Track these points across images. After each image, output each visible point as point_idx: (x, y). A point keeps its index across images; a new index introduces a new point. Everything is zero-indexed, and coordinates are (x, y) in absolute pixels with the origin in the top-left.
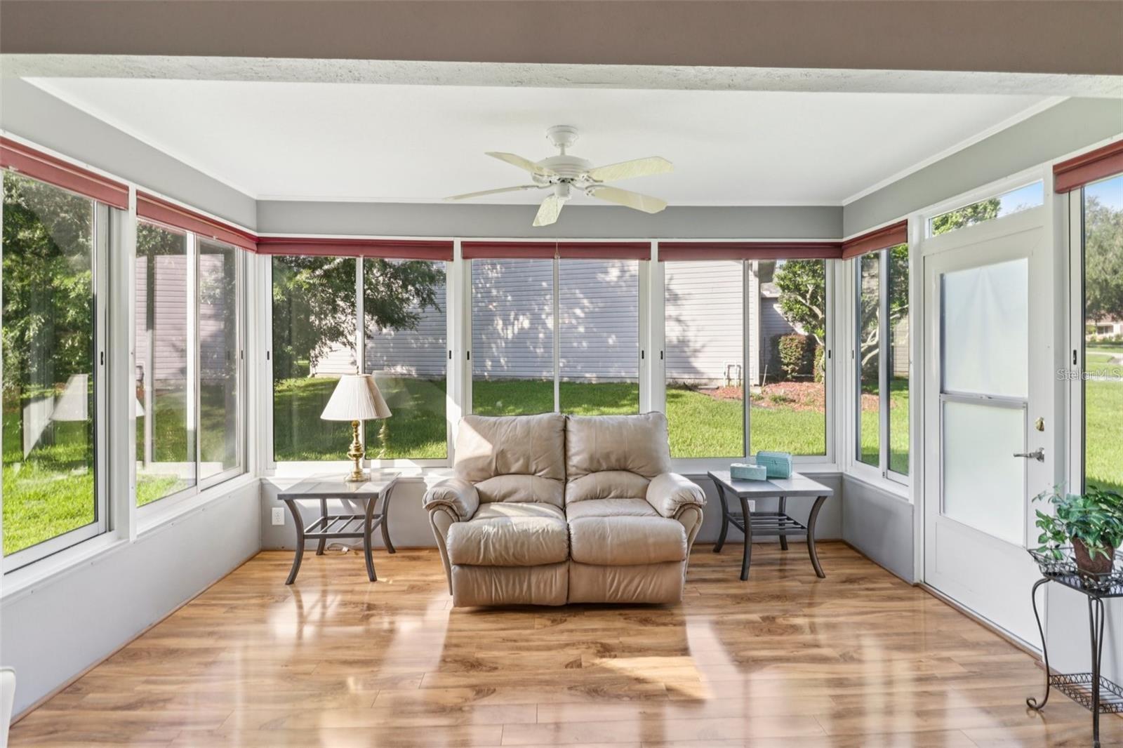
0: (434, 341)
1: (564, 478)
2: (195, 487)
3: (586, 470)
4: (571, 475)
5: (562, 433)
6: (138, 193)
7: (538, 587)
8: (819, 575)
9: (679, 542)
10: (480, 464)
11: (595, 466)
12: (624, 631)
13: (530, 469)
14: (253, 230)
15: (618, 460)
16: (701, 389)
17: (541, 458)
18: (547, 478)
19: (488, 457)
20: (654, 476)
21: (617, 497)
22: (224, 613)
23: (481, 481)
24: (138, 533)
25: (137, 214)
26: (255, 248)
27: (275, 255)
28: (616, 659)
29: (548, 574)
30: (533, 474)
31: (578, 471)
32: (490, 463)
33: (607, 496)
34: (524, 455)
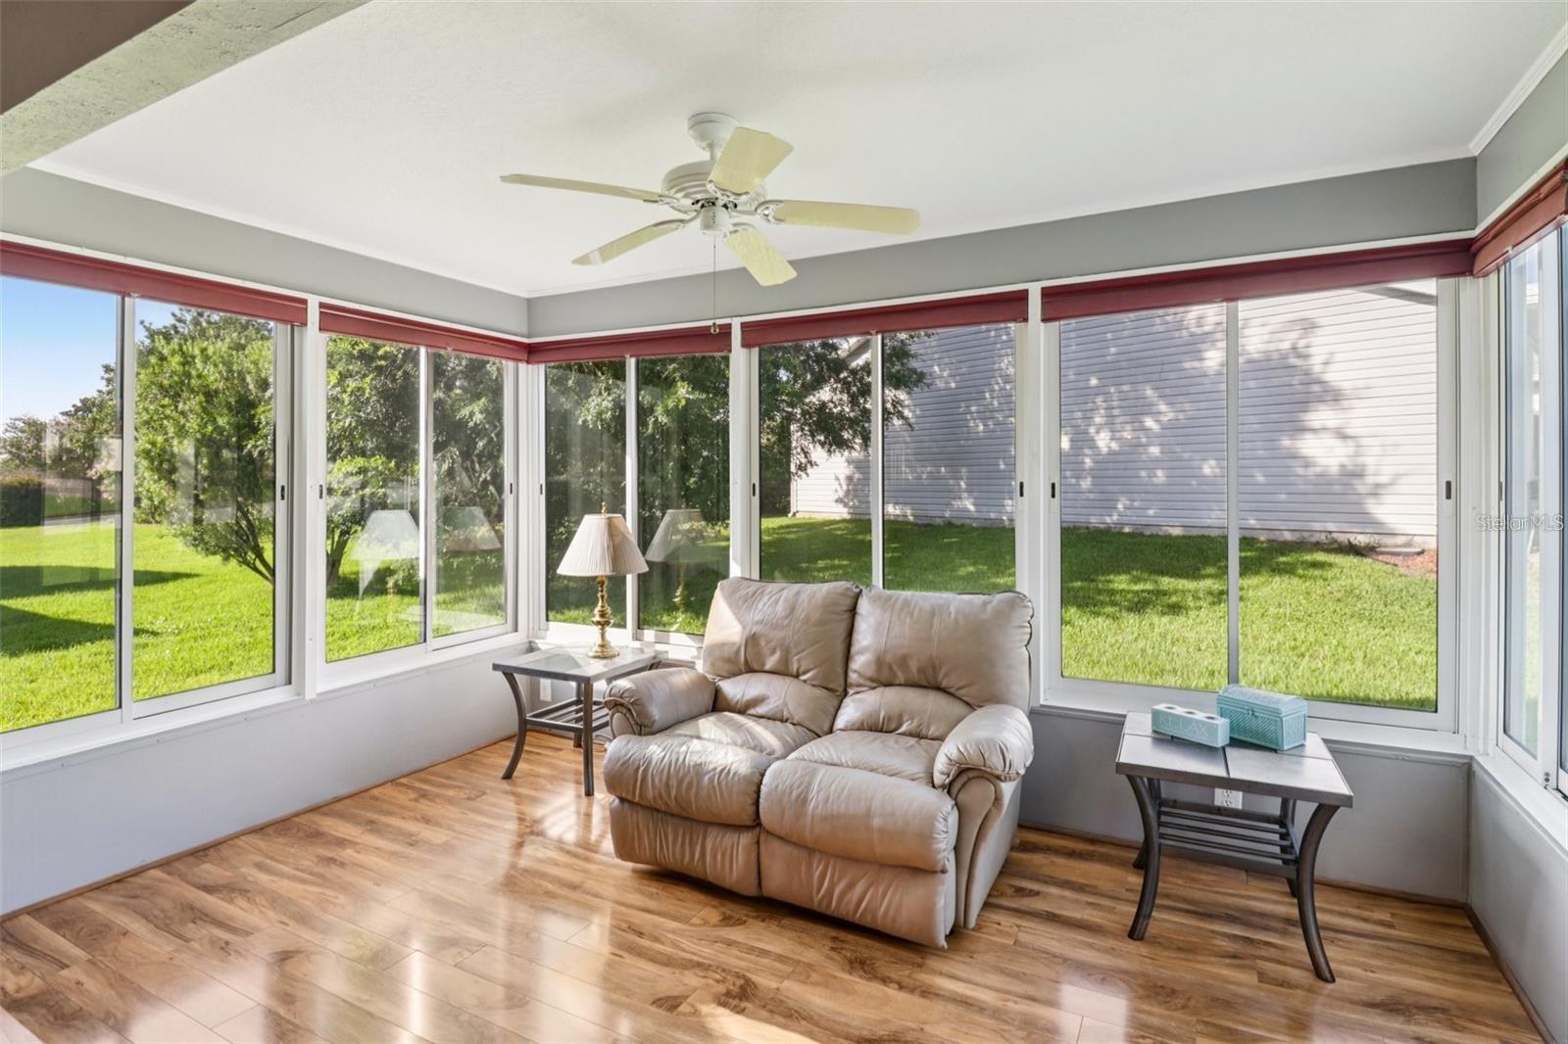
0: (934, 469)
1: (841, 689)
2: (424, 644)
3: (871, 680)
4: (852, 685)
5: (847, 616)
6: (322, 305)
7: (714, 857)
8: (1322, 973)
9: (926, 836)
10: (728, 652)
11: (885, 675)
12: (804, 972)
13: (790, 668)
14: (523, 336)
15: (921, 670)
16: (1382, 553)
17: (804, 653)
18: (814, 686)
19: (734, 644)
20: (981, 707)
21: (910, 734)
22: (410, 800)
23: (729, 678)
24: (319, 691)
25: (320, 329)
26: (525, 357)
27: (548, 364)
28: (739, 1017)
29: (729, 838)
30: (797, 676)
31: (862, 681)
32: (738, 652)
33: (896, 730)
34: (781, 645)
